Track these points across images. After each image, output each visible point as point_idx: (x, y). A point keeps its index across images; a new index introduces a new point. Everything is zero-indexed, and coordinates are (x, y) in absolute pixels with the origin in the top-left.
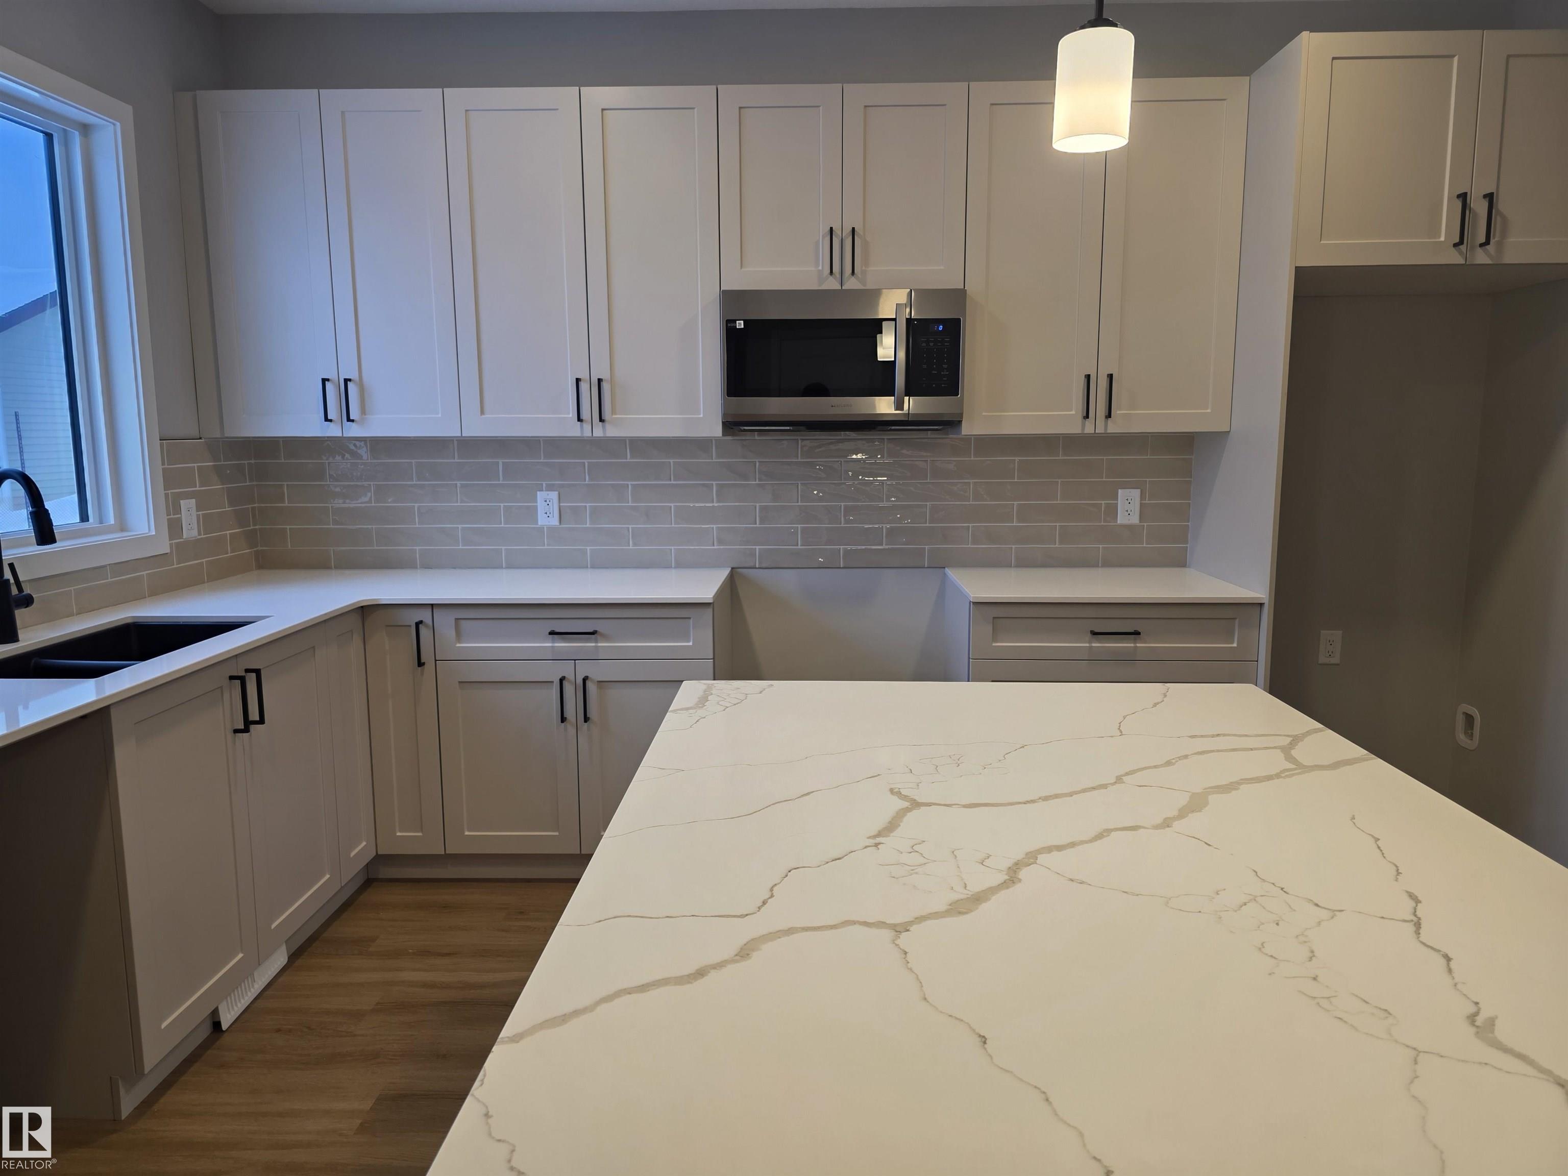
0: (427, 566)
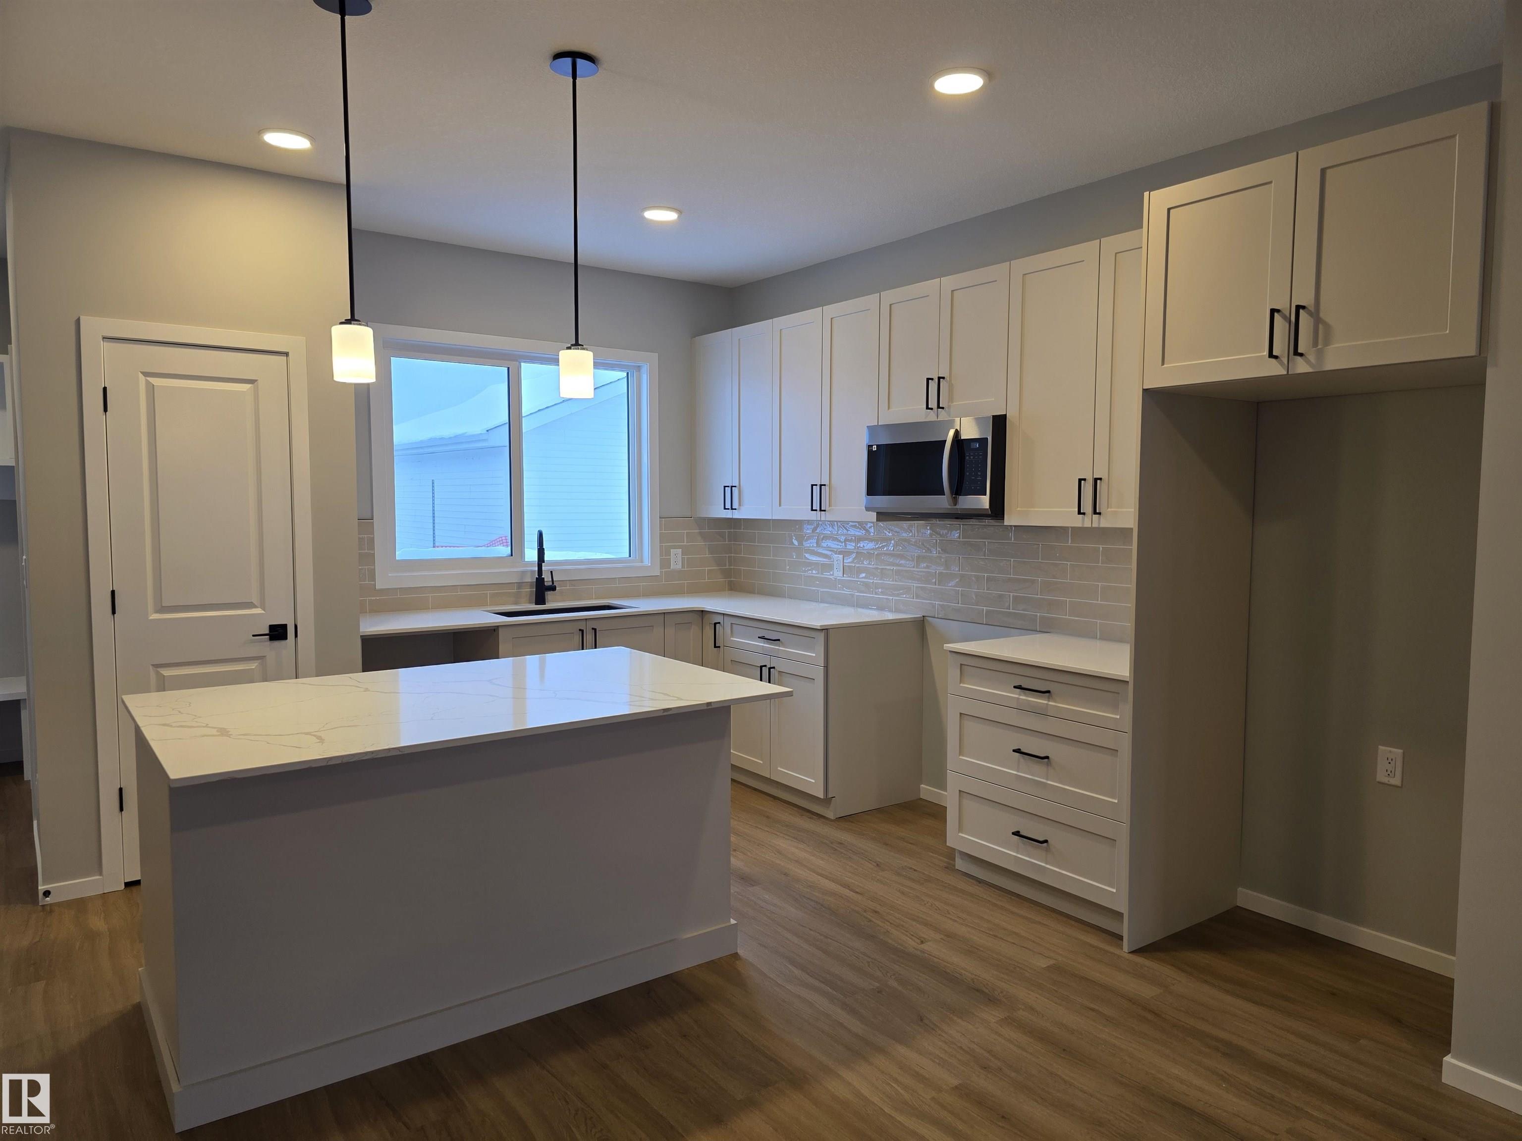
0: (790, 597)
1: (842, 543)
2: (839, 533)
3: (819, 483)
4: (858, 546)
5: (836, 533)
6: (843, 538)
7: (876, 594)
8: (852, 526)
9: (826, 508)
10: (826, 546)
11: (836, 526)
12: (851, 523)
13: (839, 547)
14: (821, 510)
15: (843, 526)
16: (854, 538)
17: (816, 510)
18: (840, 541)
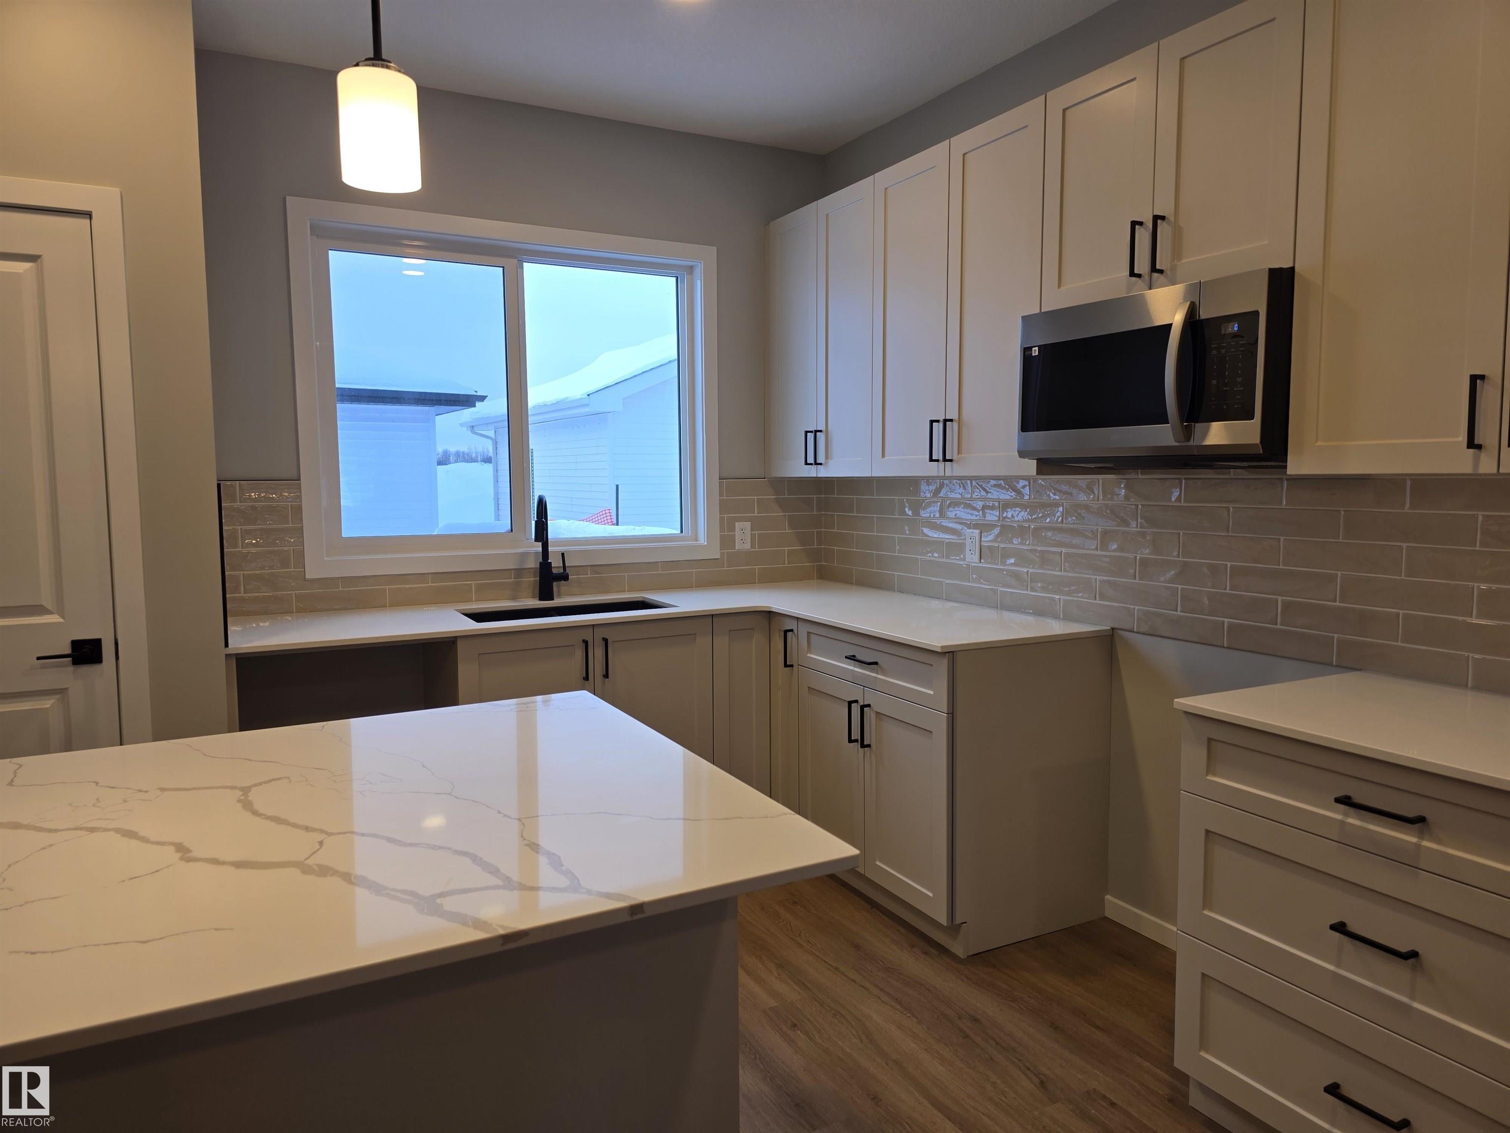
1: (978, 511)
2: (974, 496)
3: (941, 418)
4: (1004, 515)
5: (969, 496)
6: (980, 504)
7: (1033, 590)
8: (995, 486)
9: (952, 457)
10: (953, 516)
11: (969, 485)
12: (993, 482)
13: (974, 518)
14: (945, 460)
15: (981, 486)
16: (997, 504)
17: (937, 461)
18: (975, 509)
